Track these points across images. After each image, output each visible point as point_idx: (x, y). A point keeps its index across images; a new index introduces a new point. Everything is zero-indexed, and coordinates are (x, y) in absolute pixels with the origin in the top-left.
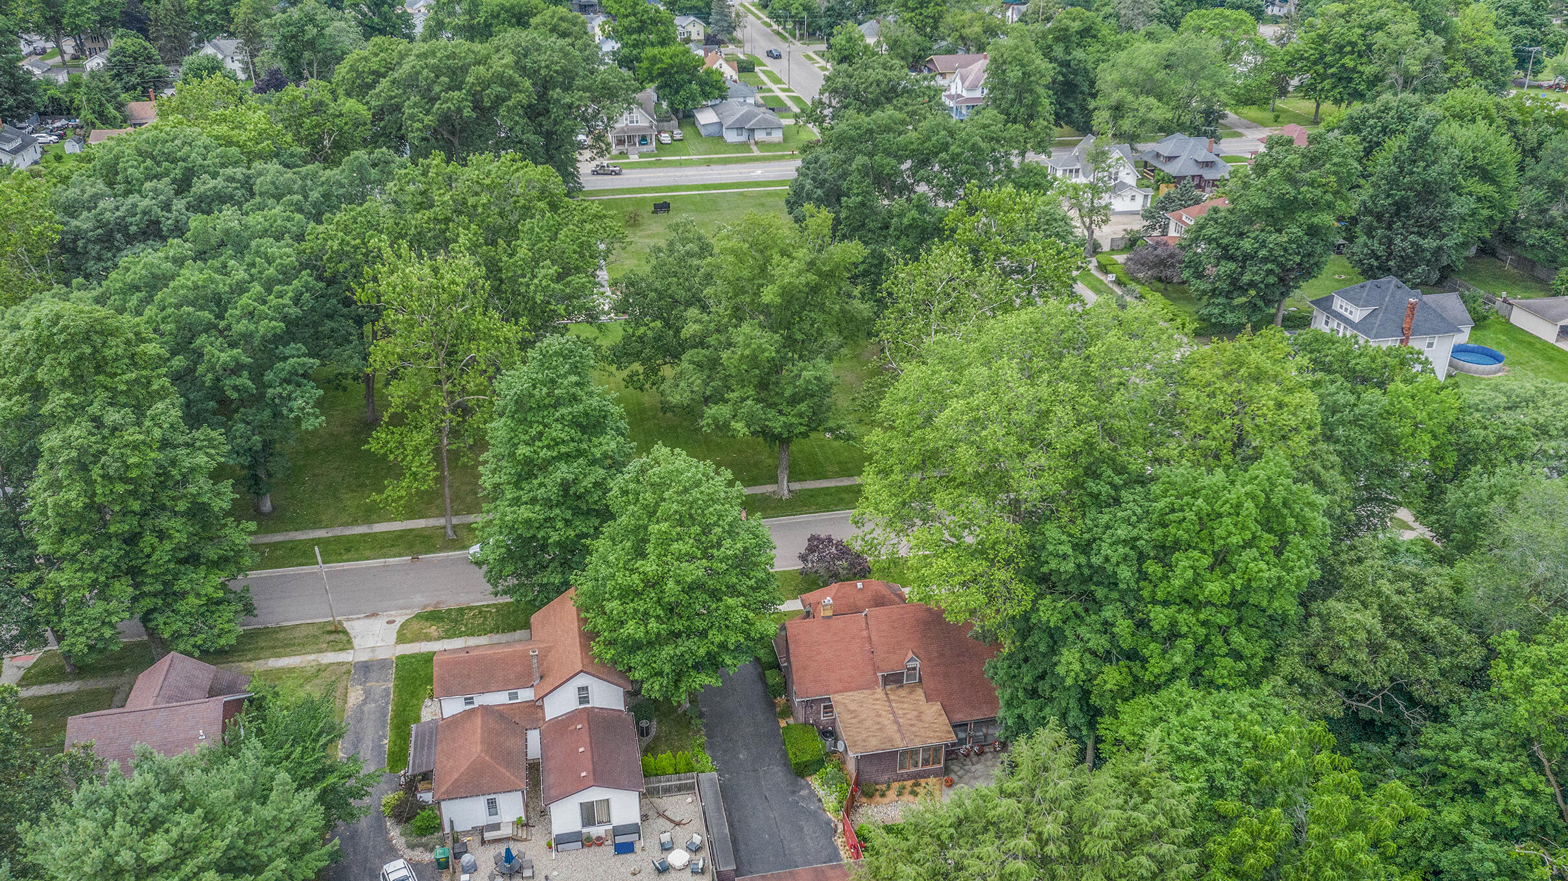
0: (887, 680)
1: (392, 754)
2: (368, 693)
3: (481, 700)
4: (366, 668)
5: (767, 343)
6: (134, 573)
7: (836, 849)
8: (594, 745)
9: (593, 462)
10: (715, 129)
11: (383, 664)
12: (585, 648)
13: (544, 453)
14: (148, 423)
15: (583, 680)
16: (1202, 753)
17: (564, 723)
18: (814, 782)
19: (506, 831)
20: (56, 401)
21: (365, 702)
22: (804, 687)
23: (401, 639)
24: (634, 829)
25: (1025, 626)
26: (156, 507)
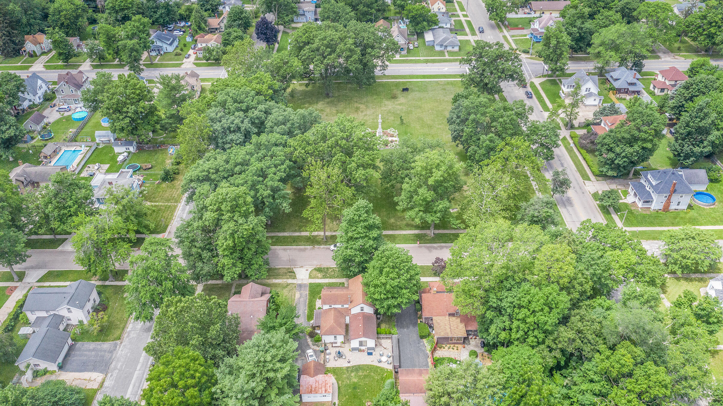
0: (450, 315)
1: (308, 316)
2: (301, 294)
3: (333, 306)
4: (300, 286)
5: (429, 195)
6: (241, 258)
7: (428, 363)
8: (364, 324)
9: (370, 239)
10: (432, 44)
11: (305, 285)
12: (363, 297)
13: (356, 236)
14: (249, 223)
15: (362, 305)
16: (511, 367)
17: (356, 316)
18: (425, 341)
19: (338, 344)
20: (225, 217)
21: (300, 298)
22: (426, 314)
23: (310, 277)
24: (373, 349)
25: (483, 316)
26: (248, 242)
